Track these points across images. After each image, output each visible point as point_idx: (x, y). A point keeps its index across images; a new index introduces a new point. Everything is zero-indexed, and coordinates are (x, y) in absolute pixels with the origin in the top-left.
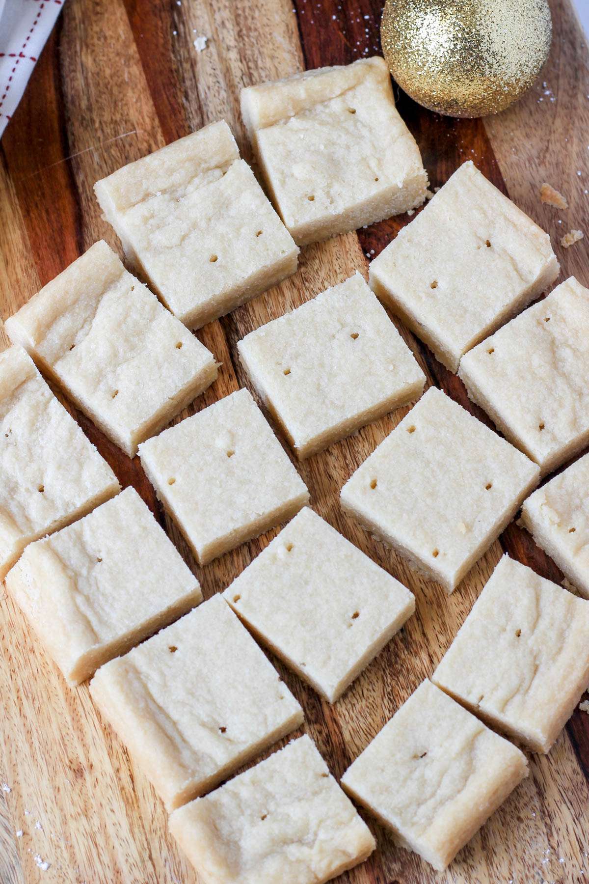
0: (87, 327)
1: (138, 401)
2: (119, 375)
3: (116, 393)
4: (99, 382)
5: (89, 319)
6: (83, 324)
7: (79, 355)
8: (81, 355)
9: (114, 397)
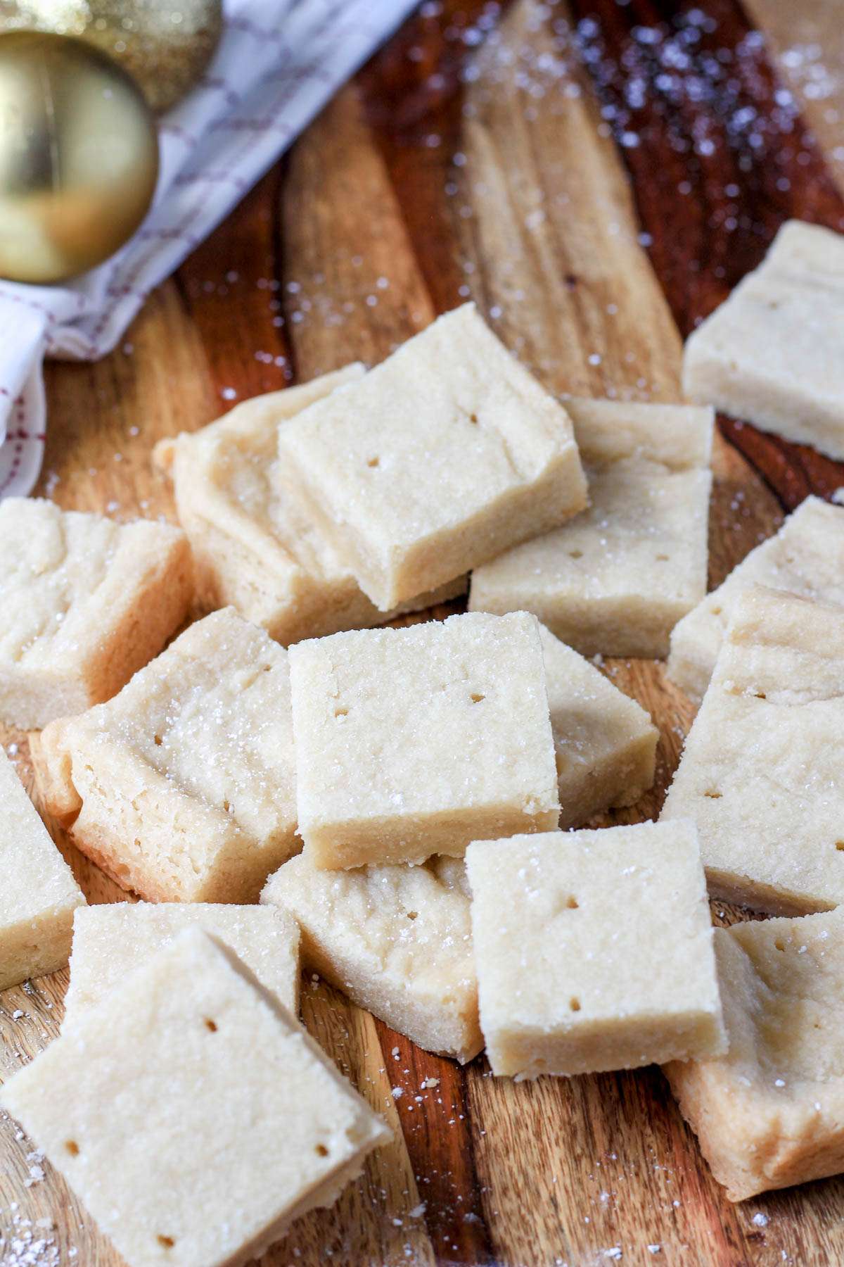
0: (800, 698)
1: (715, 833)
2: (747, 784)
3: (716, 796)
4: (717, 762)
5: (815, 694)
6: (803, 690)
7: (748, 711)
8: (749, 714)
9: (707, 795)
